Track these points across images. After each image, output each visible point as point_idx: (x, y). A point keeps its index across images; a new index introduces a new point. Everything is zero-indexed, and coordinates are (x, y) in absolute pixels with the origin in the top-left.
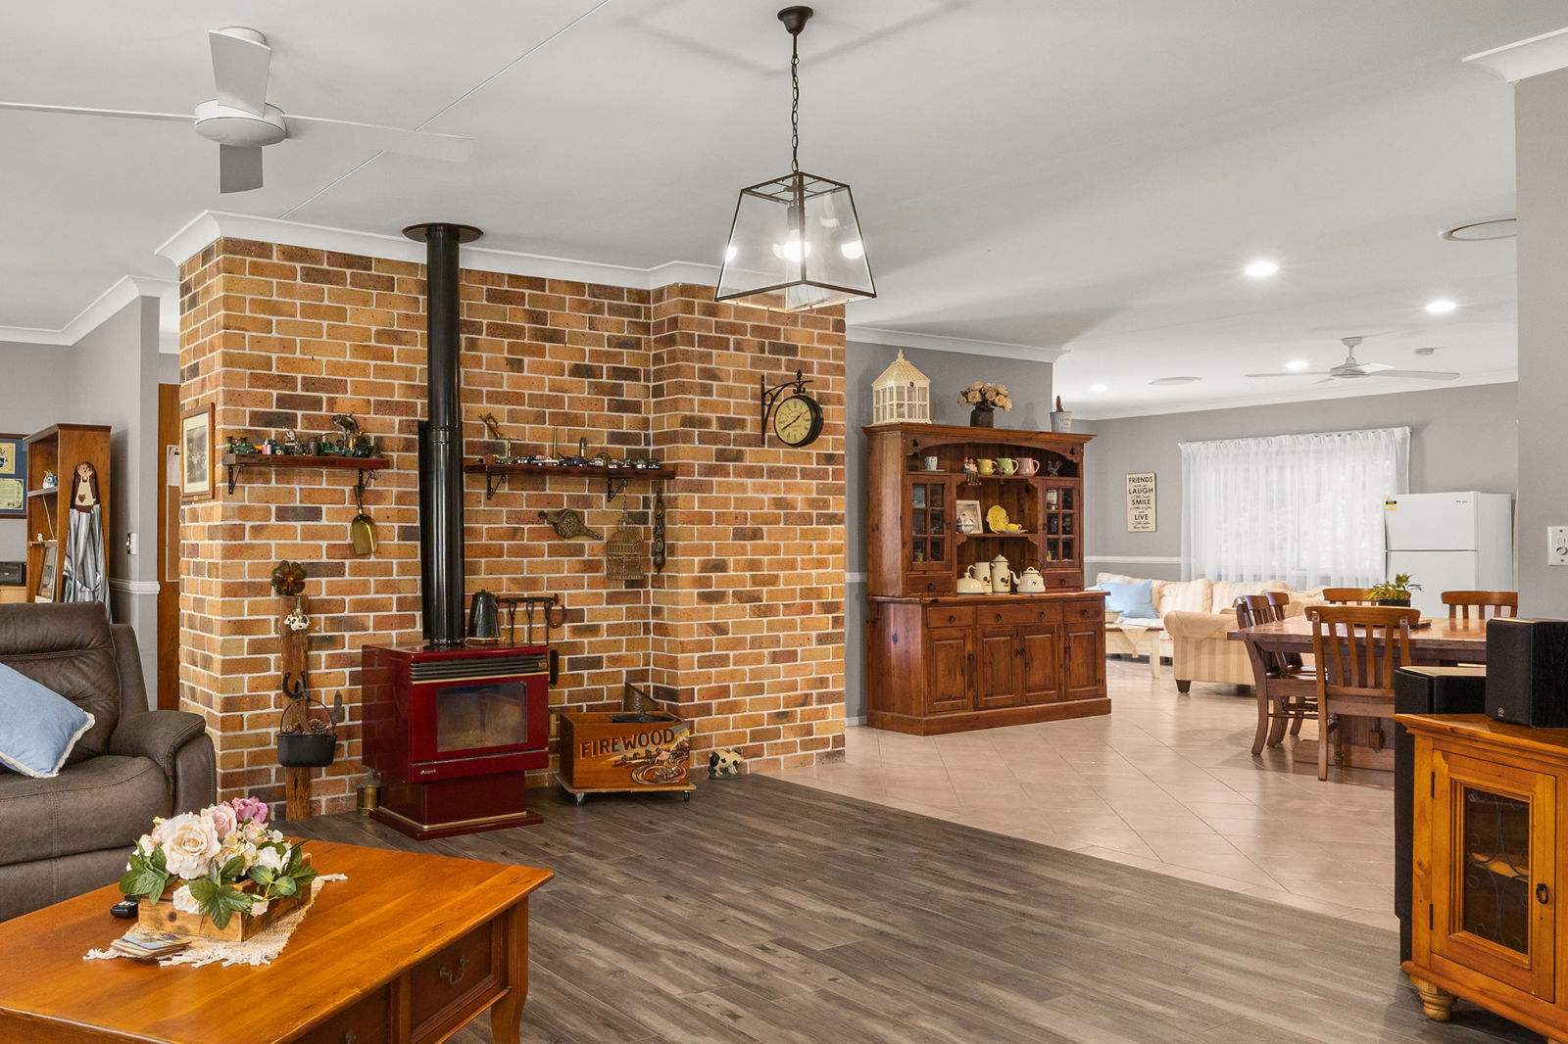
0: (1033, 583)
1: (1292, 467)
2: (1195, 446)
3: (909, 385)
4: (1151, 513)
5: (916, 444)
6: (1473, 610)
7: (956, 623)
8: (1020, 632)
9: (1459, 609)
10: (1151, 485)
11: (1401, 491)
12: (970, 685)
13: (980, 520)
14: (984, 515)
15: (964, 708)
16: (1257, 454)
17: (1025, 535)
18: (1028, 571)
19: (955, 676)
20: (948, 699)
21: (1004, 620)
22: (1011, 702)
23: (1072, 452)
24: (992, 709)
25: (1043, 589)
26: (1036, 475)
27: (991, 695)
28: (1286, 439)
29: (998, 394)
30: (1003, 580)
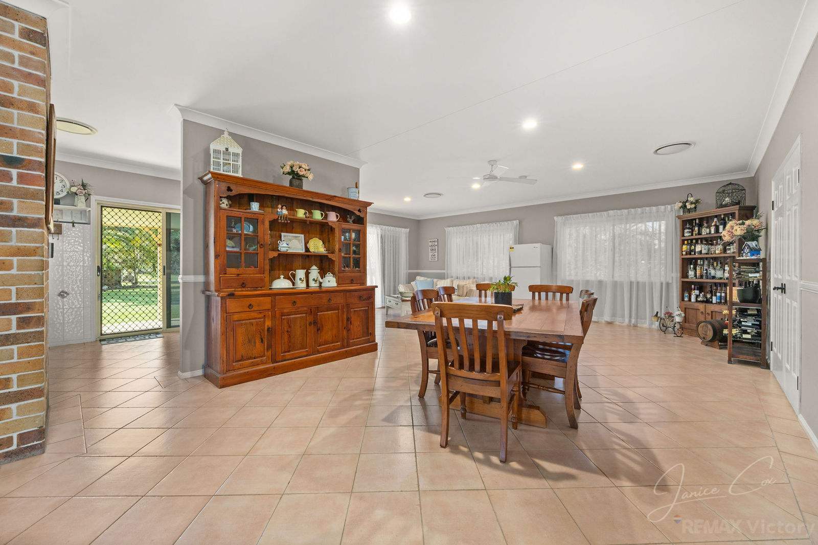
0: (330, 282)
1: (481, 236)
2: (450, 228)
3: (224, 150)
4: (436, 254)
5: (229, 189)
6: (543, 294)
7: (254, 308)
8: (313, 311)
9: (537, 294)
10: (436, 243)
11: (516, 244)
12: (269, 347)
13: (304, 245)
14: (306, 243)
15: (263, 363)
16: (470, 232)
17: (327, 254)
18: (327, 275)
19: (255, 343)
20: (248, 359)
21: (298, 305)
22: (305, 354)
23: (359, 211)
24: (288, 360)
25: (335, 284)
26: (338, 221)
27: (289, 351)
28: (478, 225)
29: (300, 167)
30: (314, 280)
